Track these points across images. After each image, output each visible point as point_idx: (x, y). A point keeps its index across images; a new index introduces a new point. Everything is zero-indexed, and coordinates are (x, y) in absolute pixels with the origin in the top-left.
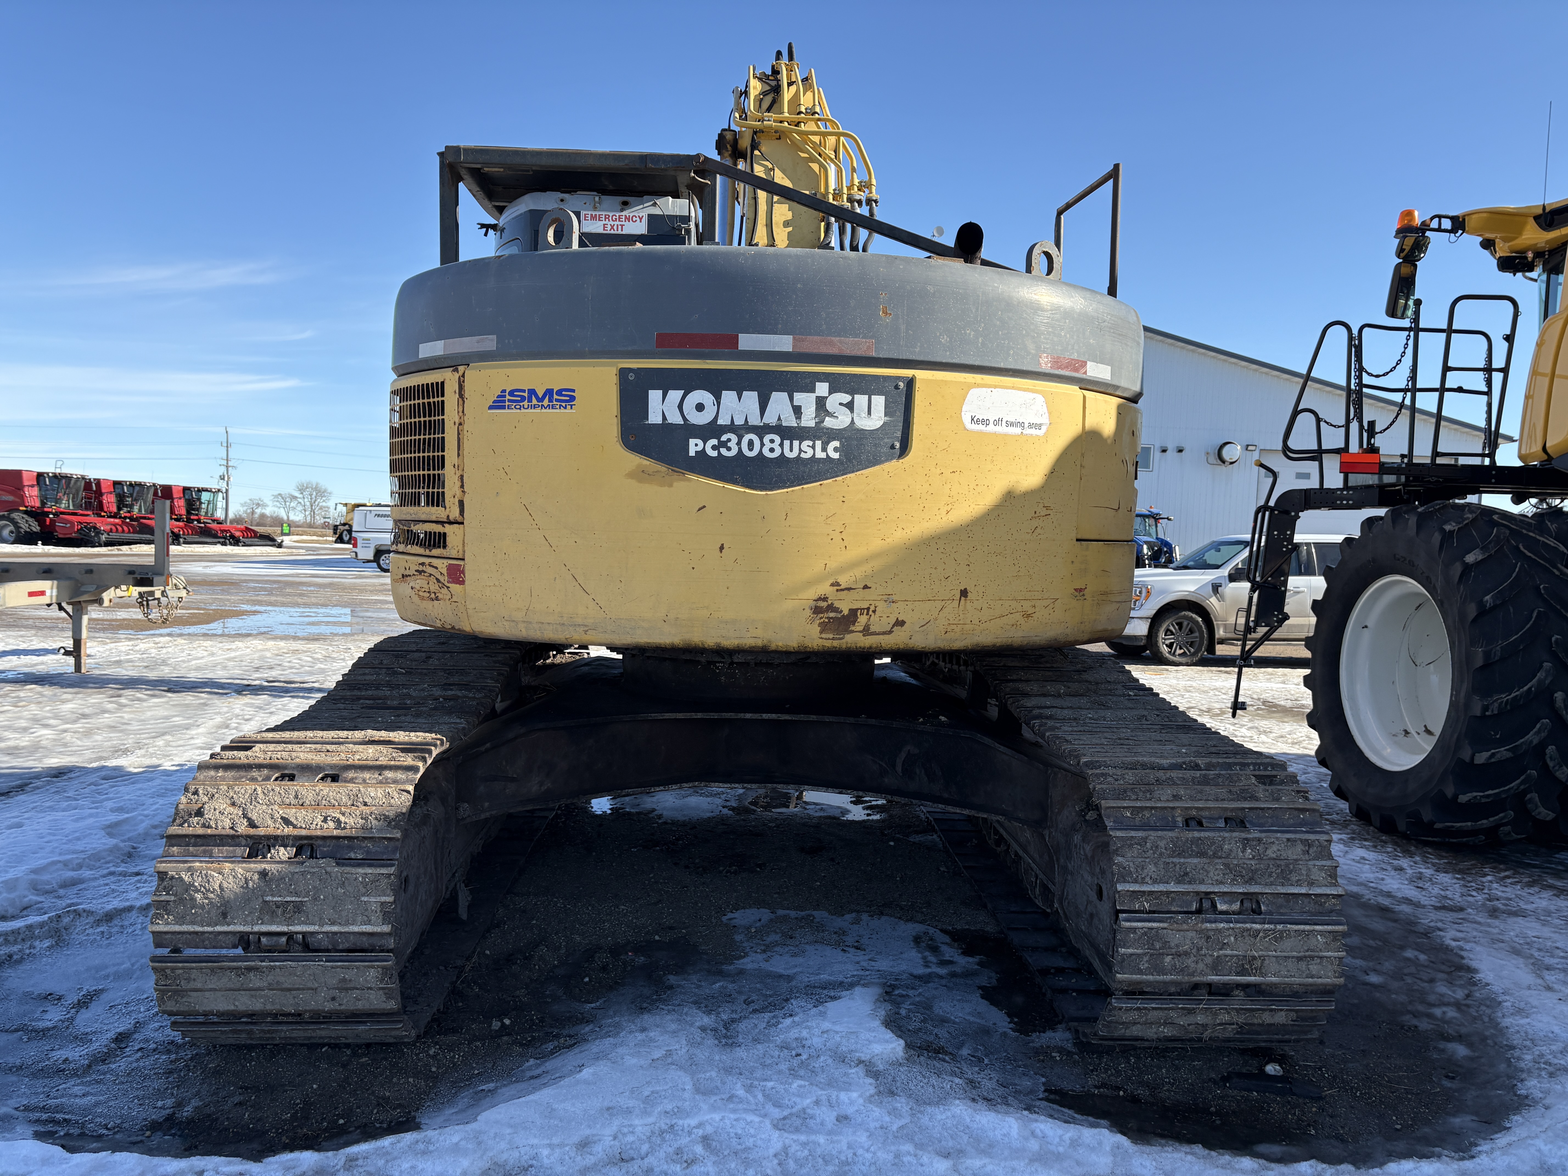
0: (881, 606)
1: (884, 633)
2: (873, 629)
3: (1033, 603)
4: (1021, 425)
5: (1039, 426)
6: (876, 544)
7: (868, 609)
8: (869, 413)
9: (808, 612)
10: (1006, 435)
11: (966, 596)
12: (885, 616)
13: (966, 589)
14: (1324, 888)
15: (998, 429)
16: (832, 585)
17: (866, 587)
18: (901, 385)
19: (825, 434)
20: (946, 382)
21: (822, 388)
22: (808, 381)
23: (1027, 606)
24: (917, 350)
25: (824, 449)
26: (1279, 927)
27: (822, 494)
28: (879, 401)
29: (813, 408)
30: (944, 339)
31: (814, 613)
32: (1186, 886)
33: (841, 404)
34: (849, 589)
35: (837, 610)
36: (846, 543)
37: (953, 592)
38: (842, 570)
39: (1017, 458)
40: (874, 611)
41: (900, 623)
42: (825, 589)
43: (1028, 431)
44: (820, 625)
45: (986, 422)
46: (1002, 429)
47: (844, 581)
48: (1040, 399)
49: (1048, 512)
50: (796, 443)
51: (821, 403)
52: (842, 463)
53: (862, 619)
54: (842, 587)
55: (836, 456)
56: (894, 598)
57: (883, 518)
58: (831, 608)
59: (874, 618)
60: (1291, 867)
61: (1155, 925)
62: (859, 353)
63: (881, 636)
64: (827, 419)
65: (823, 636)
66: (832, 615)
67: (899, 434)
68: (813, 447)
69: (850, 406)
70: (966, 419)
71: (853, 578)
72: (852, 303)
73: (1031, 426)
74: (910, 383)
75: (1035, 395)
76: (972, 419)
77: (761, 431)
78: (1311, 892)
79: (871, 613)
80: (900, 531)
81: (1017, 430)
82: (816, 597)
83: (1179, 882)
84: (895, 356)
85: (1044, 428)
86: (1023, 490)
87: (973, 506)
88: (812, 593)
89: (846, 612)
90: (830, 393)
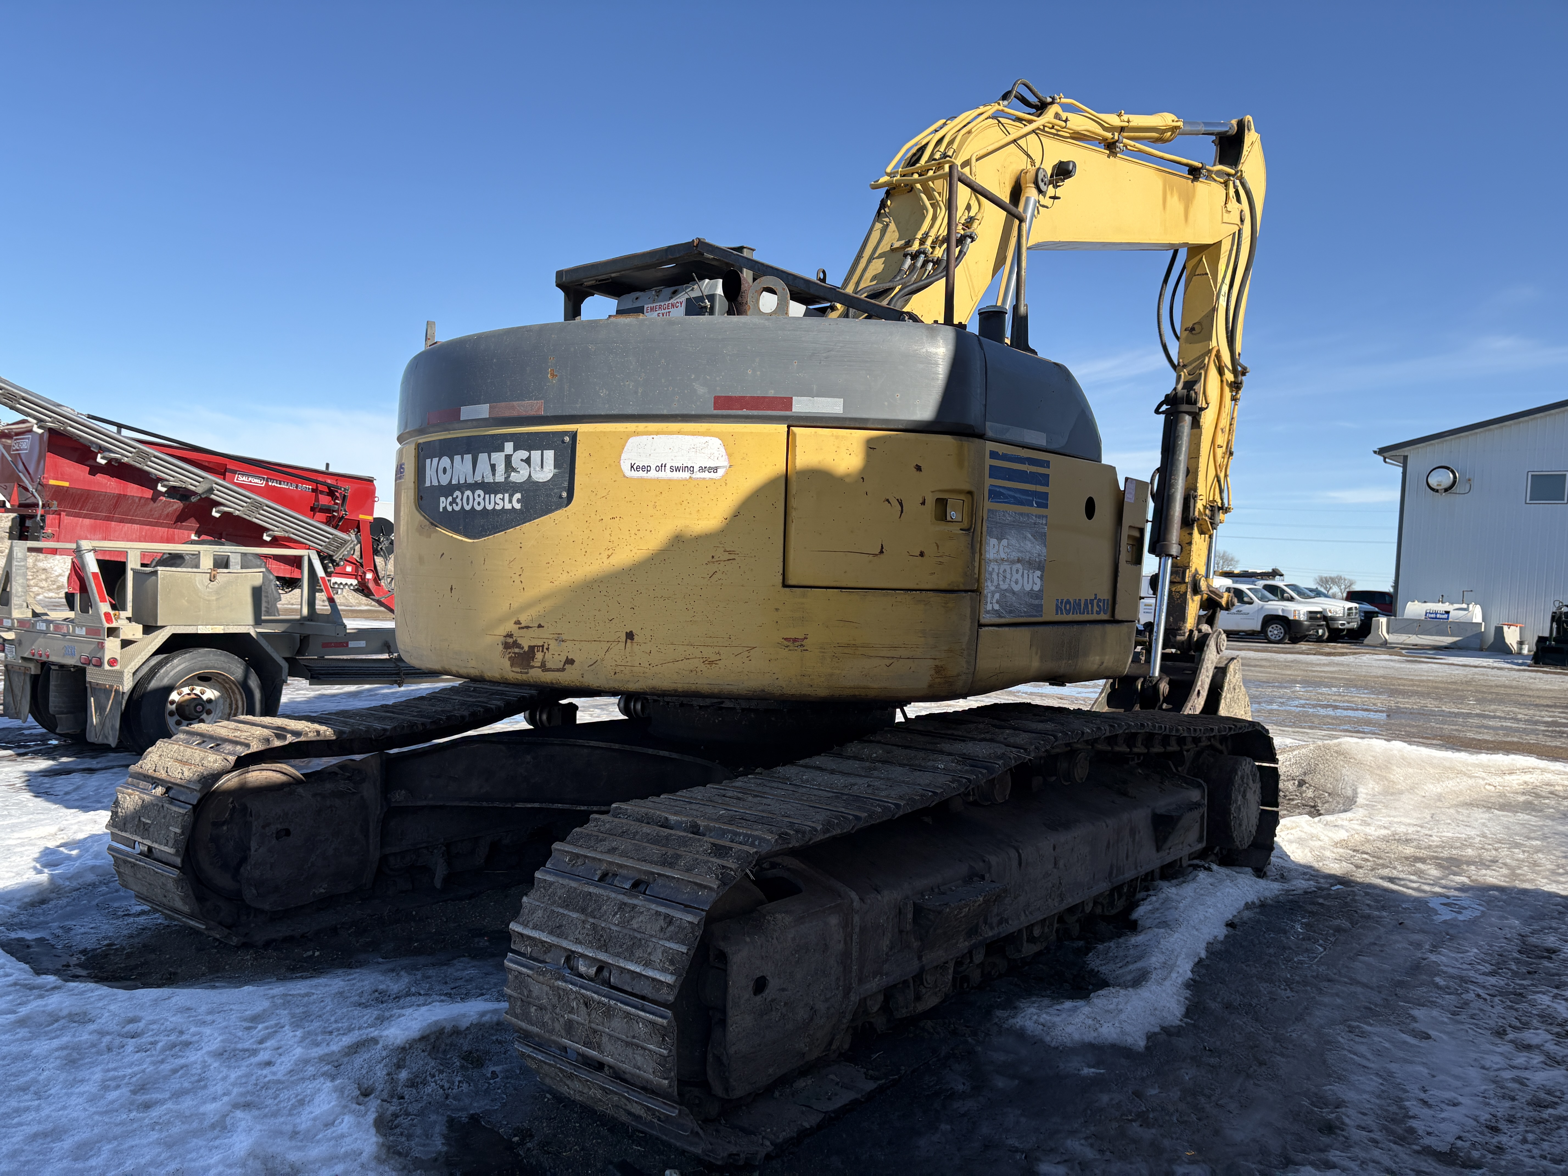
0: (553, 645)
1: (558, 670)
2: (548, 665)
3: (717, 650)
4: (691, 469)
5: (715, 469)
6: (545, 587)
7: (543, 646)
8: (542, 467)
9: (501, 647)
10: (670, 480)
11: (632, 639)
12: (556, 654)
13: (631, 632)
14: (656, 972)
15: (661, 475)
16: (516, 623)
17: (540, 626)
18: (567, 439)
19: (511, 487)
20: (604, 433)
21: (509, 447)
22: (499, 442)
23: (709, 653)
24: (578, 406)
25: (510, 501)
26: (612, 1002)
27: (506, 541)
28: (549, 455)
29: (503, 466)
30: (603, 393)
31: (505, 648)
32: (554, 938)
33: (522, 460)
34: (527, 627)
35: (519, 646)
36: (523, 585)
37: (618, 634)
38: (523, 609)
39: (685, 502)
40: (548, 649)
41: (570, 661)
42: (510, 627)
43: (698, 475)
44: (510, 658)
45: (647, 469)
46: (666, 474)
47: (524, 619)
48: (715, 442)
49: (732, 557)
50: (493, 496)
51: (508, 458)
52: (522, 513)
53: (539, 656)
54: (523, 625)
55: (518, 506)
56: (564, 637)
57: (551, 562)
58: (516, 644)
59: (548, 656)
60: (643, 942)
61: (524, 970)
62: (532, 413)
63: (556, 673)
64: (513, 474)
65: (514, 669)
66: (517, 650)
67: (566, 484)
68: (503, 499)
69: (528, 461)
70: (625, 467)
71: (530, 618)
72: (528, 369)
73: (702, 469)
74: (574, 436)
75: (707, 439)
76: (632, 467)
77: (473, 487)
78: (644, 973)
79: (545, 650)
80: (565, 574)
81: (686, 475)
82: (505, 634)
83: (551, 933)
84: (559, 413)
85: (721, 472)
86: (694, 534)
87: (635, 551)
88: (502, 630)
89: (526, 649)
90: (514, 451)
